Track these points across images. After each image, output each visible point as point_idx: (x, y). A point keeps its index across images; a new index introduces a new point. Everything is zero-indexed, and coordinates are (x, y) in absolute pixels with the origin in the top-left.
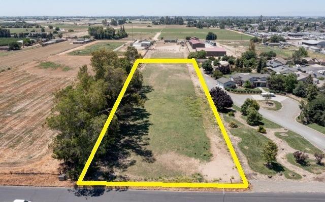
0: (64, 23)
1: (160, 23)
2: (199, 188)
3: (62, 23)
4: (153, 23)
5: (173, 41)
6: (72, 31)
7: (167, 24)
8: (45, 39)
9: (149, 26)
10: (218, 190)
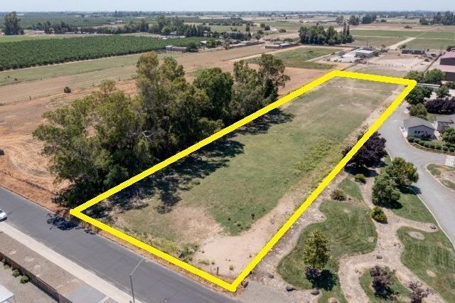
0: (287, 20)
1: (433, 23)
2: (170, 263)
3: (285, 20)
4: (420, 21)
5: (417, 53)
6: (283, 31)
7: (445, 24)
8: (235, 41)
9: (407, 27)
10: (190, 276)
